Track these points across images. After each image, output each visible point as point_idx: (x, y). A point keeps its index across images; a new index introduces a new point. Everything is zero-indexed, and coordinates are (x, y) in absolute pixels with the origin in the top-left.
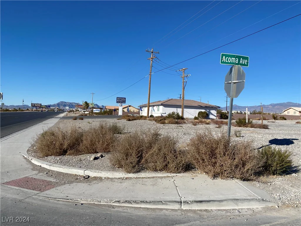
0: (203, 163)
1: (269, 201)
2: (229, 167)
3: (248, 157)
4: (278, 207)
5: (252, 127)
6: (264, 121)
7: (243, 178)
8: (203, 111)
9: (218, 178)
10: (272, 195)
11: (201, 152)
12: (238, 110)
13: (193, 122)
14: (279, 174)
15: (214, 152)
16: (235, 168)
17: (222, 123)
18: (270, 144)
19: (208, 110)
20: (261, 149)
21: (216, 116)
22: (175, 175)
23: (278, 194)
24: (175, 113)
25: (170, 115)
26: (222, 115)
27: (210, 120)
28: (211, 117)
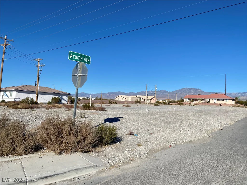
0: (51, 142)
1: (101, 166)
2: (72, 144)
3: (88, 134)
4: (107, 169)
5: (94, 110)
6: (103, 105)
7: (83, 151)
8: (56, 97)
9: (63, 154)
10: (104, 160)
11: (49, 133)
12: (85, 96)
13: (46, 106)
14: (109, 144)
15: (61, 132)
16: (77, 144)
17: (72, 107)
18: (105, 122)
19: (60, 96)
20: (98, 127)
21: (67, 101)
22: (23, 157)
23: (107, 159)
24: (30, 98)
25: (24, 100)
26: (72, 101)
27: (62, 105)
28: (63, 102)
